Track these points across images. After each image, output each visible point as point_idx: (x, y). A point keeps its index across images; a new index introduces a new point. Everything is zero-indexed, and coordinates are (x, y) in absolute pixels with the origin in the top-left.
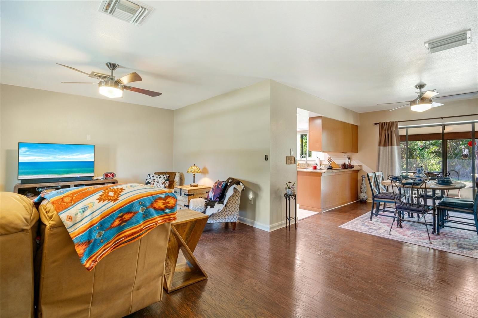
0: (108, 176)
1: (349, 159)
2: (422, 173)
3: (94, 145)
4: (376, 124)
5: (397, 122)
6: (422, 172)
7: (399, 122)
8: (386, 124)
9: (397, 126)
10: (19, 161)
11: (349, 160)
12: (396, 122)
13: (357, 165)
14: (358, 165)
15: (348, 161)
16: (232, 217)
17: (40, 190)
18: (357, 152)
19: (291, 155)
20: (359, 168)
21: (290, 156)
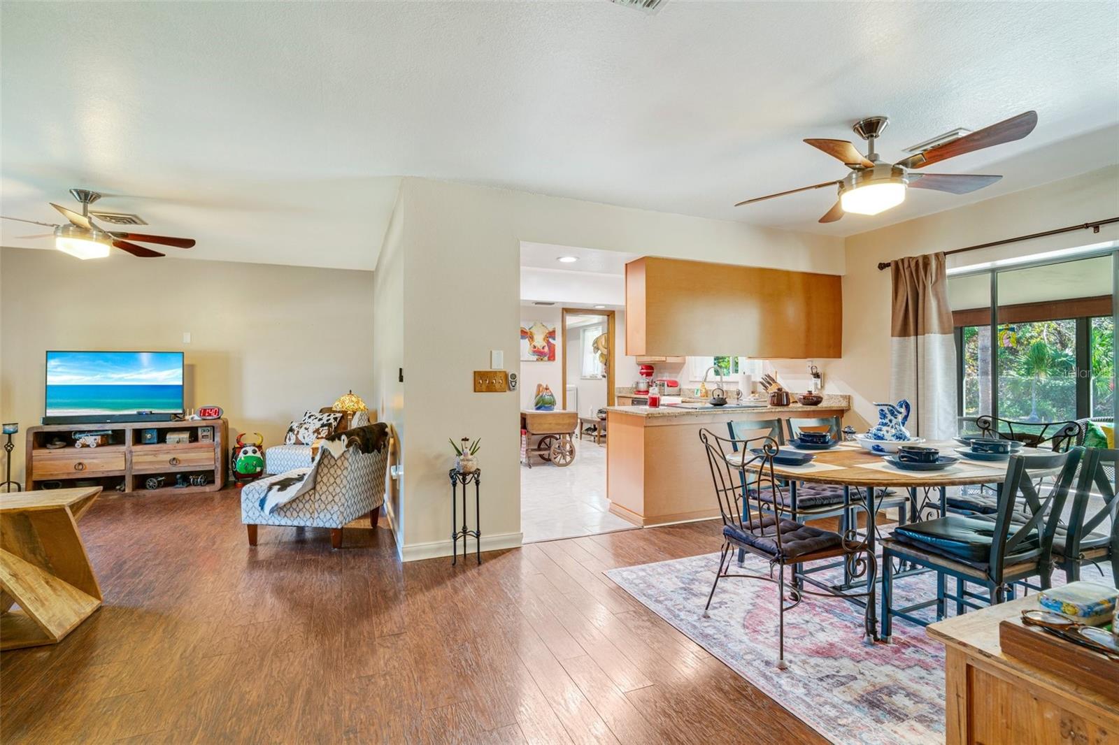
0: (207, 414)
1: (817, 376)
2: (893, 423)
3: (183, 353)
4: (882, 266)
5: (941, 257)
6: (891, 421)
7: (945, 254)
8: (906, 265)
9: (941, 267)
10: (48, 384)
11: (818, 381)
12: (937, 255)
13: (837, 396)
14: (841, 396)
15: (816, 384)
16: (328, 516)
17: (77, 436)
18: (840, 357)
19: (493, 367)
20: (844, 404)
21: (488, 369)
